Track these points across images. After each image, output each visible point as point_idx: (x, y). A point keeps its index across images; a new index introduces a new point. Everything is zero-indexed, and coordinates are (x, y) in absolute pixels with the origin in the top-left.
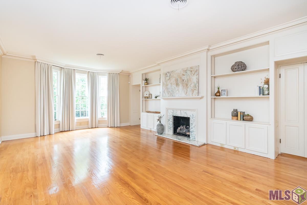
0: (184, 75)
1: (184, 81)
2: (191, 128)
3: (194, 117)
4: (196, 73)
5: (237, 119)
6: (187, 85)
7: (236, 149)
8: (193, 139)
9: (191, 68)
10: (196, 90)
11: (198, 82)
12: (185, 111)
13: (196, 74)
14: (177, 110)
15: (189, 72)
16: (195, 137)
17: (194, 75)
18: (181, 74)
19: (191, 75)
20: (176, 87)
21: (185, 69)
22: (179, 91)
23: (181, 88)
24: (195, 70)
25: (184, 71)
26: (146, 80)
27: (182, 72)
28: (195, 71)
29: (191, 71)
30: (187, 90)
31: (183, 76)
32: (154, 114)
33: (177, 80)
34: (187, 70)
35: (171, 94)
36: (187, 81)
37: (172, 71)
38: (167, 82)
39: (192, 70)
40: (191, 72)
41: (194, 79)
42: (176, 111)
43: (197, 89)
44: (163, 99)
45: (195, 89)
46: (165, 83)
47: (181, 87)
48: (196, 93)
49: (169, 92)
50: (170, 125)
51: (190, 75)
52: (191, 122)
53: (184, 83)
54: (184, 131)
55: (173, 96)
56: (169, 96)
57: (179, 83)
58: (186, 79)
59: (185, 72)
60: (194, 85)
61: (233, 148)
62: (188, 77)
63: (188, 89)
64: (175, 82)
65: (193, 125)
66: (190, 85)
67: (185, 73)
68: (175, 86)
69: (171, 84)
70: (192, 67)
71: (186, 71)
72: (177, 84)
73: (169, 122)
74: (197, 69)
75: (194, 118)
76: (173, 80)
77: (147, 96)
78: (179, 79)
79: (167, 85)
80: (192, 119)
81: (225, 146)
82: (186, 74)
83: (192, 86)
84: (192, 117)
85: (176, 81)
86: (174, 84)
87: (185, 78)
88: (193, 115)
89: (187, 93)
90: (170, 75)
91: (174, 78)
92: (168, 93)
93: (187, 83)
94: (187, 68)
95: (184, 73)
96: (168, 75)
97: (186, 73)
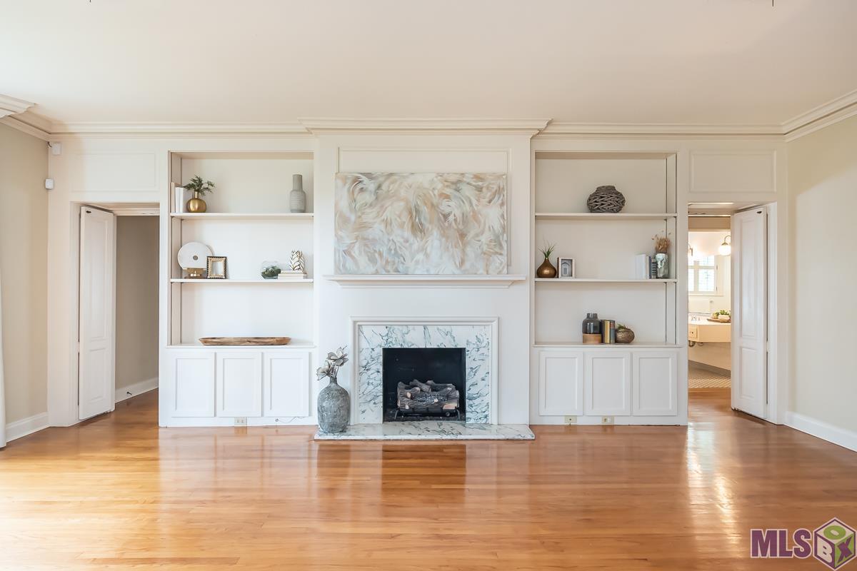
0: (447, 197)
1: (451, 218)
2: (472, 385)
3: (484, 344)
4: (496, 198)
5: (602, 341)
6: (462, 235)
7: (609, 422)
8: (480, 422)
9: (478, 177)
10: (501, 254)
11: (505, 229)
12: (448, 329)
13: (497, 201)
14: (407, 323)
15: (467, 191)
16: (485, 414)
17: (490, 202)
18: (436, 192)
19: (478, 201)
20: (412, 239)
21: (453, 178)
22: (427, 255)
23: (436, 243)
24: (495, 187)
25: (446, 184)
26: (197, 187)
27: (440, 186)
28: (496, 190)
29: (480, 189)
30: (463, 251)
31: (445, 202)
32: (263, 350)
33: (417, 211)
34: (459, 181)
35: (387, 262)
36: (463, 221)
37: (391, 174)
38: (363, 213)
39: (480, 183)
40: (477, 193)
41: (492, 215)
42: (405, 330)
43: (505, 252)
44: (338, 281)
45: (497, 253)
46: (353, 218)
47: (434, 240)
48: (501, 264)
49: (377, 255)
50: (371, 387)
51: (474, 202)
52: (469, 363)
53: (450, 225)
54: (436, 400)
55: (397, 271)
56: (377, 273)
57: (427, 225)
58: (458, 213)
59: (454, 187)
60: (492, 238)
61: (599, 422)
62: (467, 208)
63: (468, 250)
64: (405, 218)
65: (481, 374)
66: (477, 235)
67: (452, 191)
68: (407, 233)
69: (387, 223)
70: (482, 176)
71: (456, 185)
72: (418, 229)
73: (365, 377)
74: (501, 187)
75: (482, 351)
76: (395, 209)
77: (201, 264)
78: (425, 210)
79: (362, 226)
80: (474, 352)
81: (581, 421)
82: (457, 194)
83: (485, 238)
84: (475, 346)
85: (411, 213)
86: (402, 226)
87: (454, 208)
88: (479, 340)
89: (467, 265)
90: (379, 187)
91: (402, 204)
92: (372, 260)
93: (461, 227)
94: (462, 174)
95: (448, 191)
96: (371, 186)
97: (458, 190)
